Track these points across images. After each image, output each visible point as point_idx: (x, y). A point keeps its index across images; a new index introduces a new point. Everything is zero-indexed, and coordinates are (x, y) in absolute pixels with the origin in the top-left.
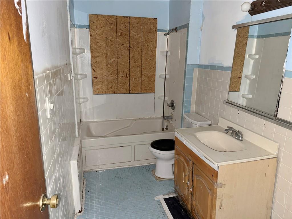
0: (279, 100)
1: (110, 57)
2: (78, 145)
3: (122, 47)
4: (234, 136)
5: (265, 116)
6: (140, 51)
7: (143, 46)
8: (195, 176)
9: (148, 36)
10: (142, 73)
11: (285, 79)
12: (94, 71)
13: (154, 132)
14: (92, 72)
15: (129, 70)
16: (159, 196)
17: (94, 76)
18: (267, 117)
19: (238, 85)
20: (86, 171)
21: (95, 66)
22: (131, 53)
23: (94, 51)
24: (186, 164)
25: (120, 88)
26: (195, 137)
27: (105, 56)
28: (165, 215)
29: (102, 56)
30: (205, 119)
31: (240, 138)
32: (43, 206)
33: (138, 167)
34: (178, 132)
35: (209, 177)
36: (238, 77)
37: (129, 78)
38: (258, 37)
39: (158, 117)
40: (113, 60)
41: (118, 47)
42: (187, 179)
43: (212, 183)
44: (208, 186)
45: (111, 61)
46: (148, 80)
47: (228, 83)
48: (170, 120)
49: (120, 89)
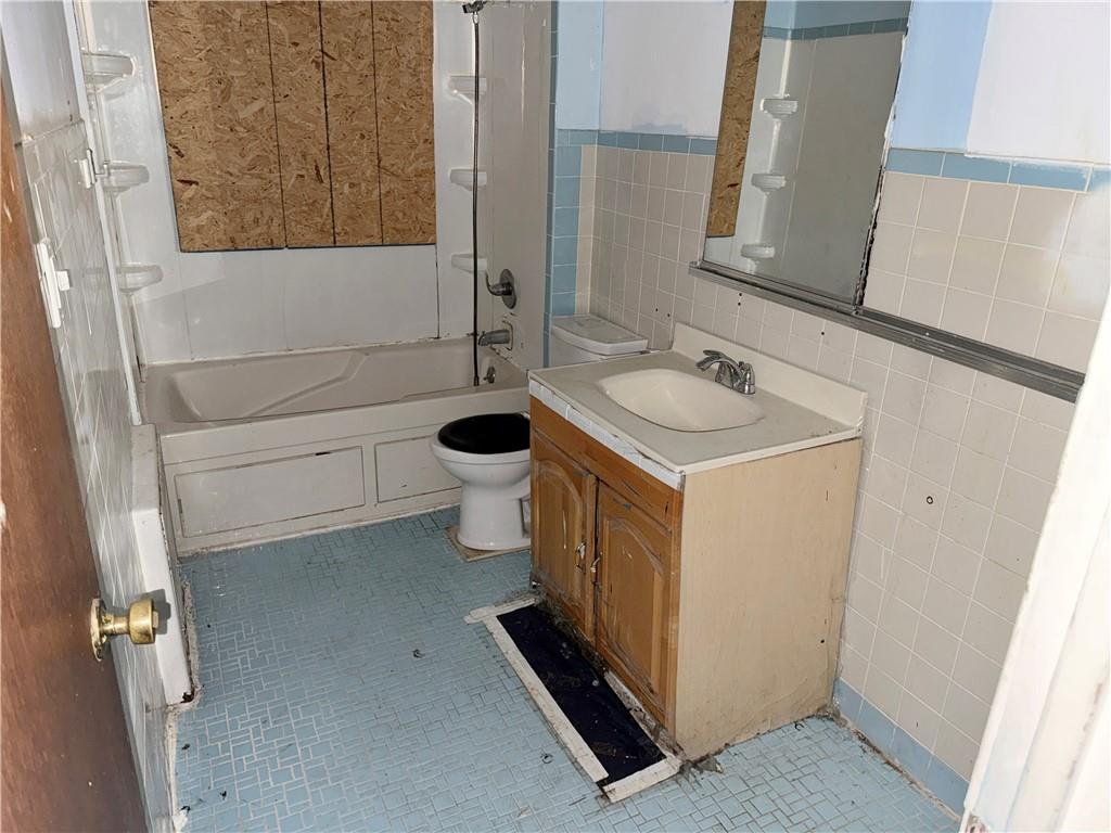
0: (870, 249)
1: (242, 94)
2: (151, 451)
3: (292, 55)
4: (726, 379)
5: (825, 307)
6: (365, 72)
7: (377, 54)
8: (606, 522)
9: (396, 13)
10: (379, 162)
11: (889, 178)
12: (178, 153)
13: (442, 393)
14: (170, 158)
15: (328, 149)
16: (480, 610)
17: (181, 175)
18: (831, 309)
19: (729, 212)
20: (186, 555)
21: (180, 133)
22: (331, 80)
23: (170, 69)
24: (572, 489)
25: (293, 224)
26: (601, 391)
27: (222, 92)
28: (508, 669)
29: (207, 89)
30: (628, 332)
31: (747, 388)
32: (104, 640)
33: (392, 522)
34: (542, 381)
35: (656, 517)
36: (729, 183)
37: (326, 181)
38: (797, 35)
39: (453, 337)
40: (256, 106)
41: (275, 55)
42: (577, 539)
43: (663, 534)
44: (650, 546)
45: (247, 113)
46: (405, 191)
47: (706, 197)
48: (502, 348)
49: (293, 227)
